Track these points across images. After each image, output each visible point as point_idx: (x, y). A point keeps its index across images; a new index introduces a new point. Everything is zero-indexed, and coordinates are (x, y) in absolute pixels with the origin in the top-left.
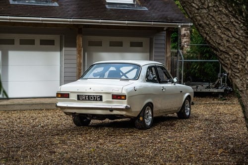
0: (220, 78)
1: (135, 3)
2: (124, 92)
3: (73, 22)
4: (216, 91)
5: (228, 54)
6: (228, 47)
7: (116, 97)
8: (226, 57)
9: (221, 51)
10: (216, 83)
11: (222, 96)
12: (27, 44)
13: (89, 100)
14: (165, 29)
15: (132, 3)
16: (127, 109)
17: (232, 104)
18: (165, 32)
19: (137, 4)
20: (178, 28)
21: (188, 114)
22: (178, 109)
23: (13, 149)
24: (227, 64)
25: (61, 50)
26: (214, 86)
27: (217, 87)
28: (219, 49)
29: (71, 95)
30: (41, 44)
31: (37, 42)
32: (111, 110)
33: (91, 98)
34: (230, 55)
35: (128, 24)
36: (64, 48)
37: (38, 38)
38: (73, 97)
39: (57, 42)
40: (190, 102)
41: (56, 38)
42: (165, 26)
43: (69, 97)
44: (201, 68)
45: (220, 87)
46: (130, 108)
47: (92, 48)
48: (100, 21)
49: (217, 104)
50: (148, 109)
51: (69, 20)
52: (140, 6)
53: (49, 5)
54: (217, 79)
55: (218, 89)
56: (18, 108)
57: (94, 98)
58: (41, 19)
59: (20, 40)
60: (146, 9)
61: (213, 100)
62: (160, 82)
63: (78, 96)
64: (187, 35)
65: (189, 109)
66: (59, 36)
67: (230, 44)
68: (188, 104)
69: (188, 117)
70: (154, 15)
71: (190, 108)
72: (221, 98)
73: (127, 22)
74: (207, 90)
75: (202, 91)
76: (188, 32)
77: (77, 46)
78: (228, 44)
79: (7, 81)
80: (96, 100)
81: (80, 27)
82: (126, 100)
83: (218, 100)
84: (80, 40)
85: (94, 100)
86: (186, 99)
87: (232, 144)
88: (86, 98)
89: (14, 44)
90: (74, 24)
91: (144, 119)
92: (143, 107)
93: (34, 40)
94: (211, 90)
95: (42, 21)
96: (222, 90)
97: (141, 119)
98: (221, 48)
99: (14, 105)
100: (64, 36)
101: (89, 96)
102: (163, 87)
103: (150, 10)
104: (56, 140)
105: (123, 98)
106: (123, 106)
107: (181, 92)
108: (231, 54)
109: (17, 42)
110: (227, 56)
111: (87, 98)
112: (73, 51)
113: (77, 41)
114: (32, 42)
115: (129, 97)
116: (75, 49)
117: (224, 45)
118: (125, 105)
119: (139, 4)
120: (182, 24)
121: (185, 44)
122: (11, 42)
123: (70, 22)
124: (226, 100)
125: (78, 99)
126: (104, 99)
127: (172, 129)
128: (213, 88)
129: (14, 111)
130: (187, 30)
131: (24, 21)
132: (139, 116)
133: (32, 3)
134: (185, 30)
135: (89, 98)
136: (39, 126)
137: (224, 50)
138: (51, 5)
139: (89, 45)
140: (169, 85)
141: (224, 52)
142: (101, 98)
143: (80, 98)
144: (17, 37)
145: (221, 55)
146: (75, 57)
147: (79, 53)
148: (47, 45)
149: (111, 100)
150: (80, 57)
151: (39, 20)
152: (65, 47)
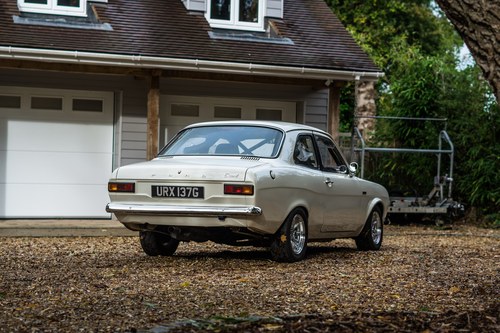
0: (438, 186)
1: (268, 31)
2: (250, 180)
3: (142, 62)
4: (430, 210)
5: (488, 27)
6: (489, 12)
7: (233, 189)
8: (484, 36)
9: (474, 22)
10: (430, 196)
11: (441, 222)
12: (47, 108)
13: (176, 196)
14: (328, 83)
15: (262, 30)
16: (254, 215)
17: (464, 235)
18: (328, 91)
19: (272, 32)
20: (353, 83)
21: (378, 241)
22: (358, 230)
23: (17, 283)
24: (486, 50)
25: (115, 122)
26: (425, 202)
27: (431, 203)
28: (470, 18)
29: (138, 186)
30: (74, 109)
31: (67, 104)
32: (222, 216)
33: (181, 192)
34: (493, 30)
35: (252, 69)
36: (121, 118)
37: (68, 96)
38: (144, 190)
39: (108, 106)
40: (381, 216)
41: (106, 97)
42: (328, 78)
43: (133, 191)
44: (400, 170)
45: (438, 204)
46: (261, 214)
47: (179, 119)
48: (197, 62)
49: (434, 235)
50: (297, 221)
51: (133, 57)
52: (277, 36)
53: (93, 28)
54: (432, 187)
55: (434, 206)
56: (26, 233)
57: (187, 191)
58: (76, 53)
59: (33, 99)
60: (290, 42)
61: (425, 229)
62: (323, 169)
63: (154, 188)
64: (368, 107)
65: (379, 230)
66: (112, 93)
67: (494, 6)
68: (377, 222)
69: (377, 248)
70: (307, 53)
71: (381, 228)
72: (441, 225)
73: (250, 66)
74: (412, 210)
75: (402, 211)
76: (372, 101)
77: (149, 114)
78: (489, 6)
79: (4, 183)
80: (191, 196)
81: (156, 74)
82: (253, 197)
83: (435, 229)
84: (154, 102)
85: (186, 197)
86: (374, 209)
87: (476, 281)
88: (169, 192)
89: (19, 107)
90: (143, 69)
91: (289, 239)
92: (287, 214)
93: (61, 100)
94: (421, 210)
95: (79, 58)
96: (443, 210)
97: (283, 238)
98: (474, 16)
99: (17, 228)
100: (122, 92)
101: (176, 187)
102: (328, 179)
103: (298, 45)
104: (107, 273)
105: (247, 191)
106: (247, 209)
107: (364, 193)
108: (495, 27)
109: (26, 103)
110: (487, 33)
111: (172, 193)
112: (141, 125)
113: (149, 103)
114: (56, 104)
115: (259, 190)
116: (145, 120)
117: (481, 9)
118: (252, 207)
119: (277, 31)
120: (364, 73)
121: (366, 126)
122: (14, 103)
123: (136, 61)
124: (451, 229)
125: (154, 194)
126: (207, 195)
127: (347, 263)
128: (423, 206)
129: (17, 237)
130: (369, 99)
131: (41, 58)
132: (279, 233)
133: (59, 22)
134: (366, 98)
135: (177, 192)
136: (71, 254)
137: (481, 19)
138: (97, 28)
139: (172, 114)
140: (340, 177)
141: (480, 24)
142: (200, 193)
143: (157, 192)
144: (26, 93)
145: (473, 32)
146: (144, 137)
147: (152, 127)
148: (87, 110)
149: (222, 196)
150: (154, 136)
151: (73, 57)
152: (124, 115)
